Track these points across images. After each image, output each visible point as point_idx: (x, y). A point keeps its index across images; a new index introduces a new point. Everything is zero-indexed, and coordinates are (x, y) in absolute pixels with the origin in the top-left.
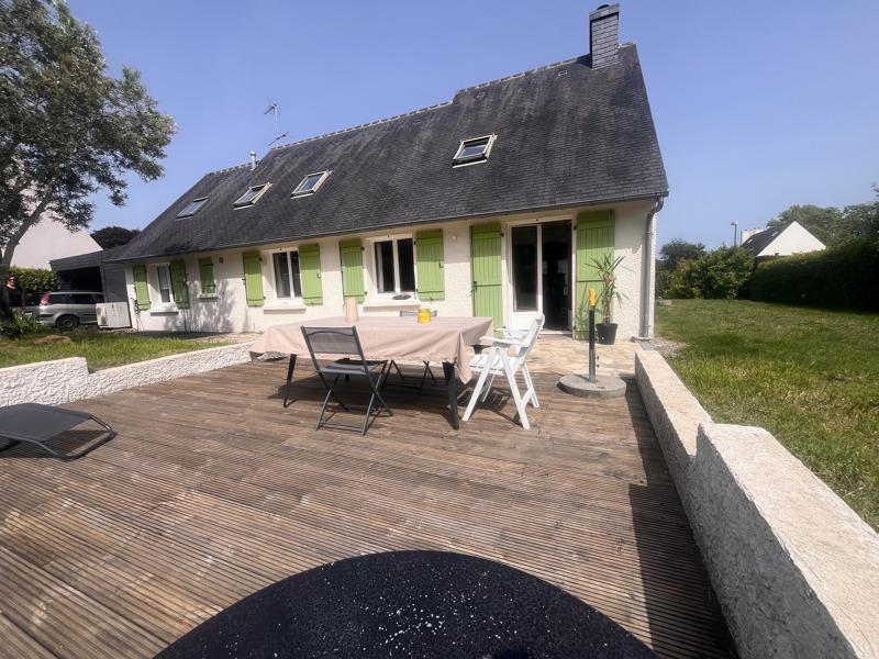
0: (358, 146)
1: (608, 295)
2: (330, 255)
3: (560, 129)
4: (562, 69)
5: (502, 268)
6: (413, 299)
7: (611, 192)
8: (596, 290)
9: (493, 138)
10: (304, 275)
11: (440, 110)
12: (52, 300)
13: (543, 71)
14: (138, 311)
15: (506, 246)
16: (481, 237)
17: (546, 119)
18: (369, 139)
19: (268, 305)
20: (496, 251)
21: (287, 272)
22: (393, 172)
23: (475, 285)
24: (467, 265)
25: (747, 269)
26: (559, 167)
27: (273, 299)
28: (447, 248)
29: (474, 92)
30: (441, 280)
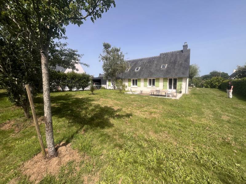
0: (144, 63)
1: (181, 88)
2: (142, 80)
3: (177, 65)
4: (178, 52)
5: (167, 84)
6: (154, 87)
7: (182, 76)
8: (180, 87)
9: (167, 65)
10: (138, 83)
11: (157, 57)
12: (95, 84)
13: (175, 52)
14: (108, 86)
15: (168, 81)
16: (165, 79)
17: (175, 62)
18: (145, 61)
19: (131, 87)
20: (167, 82)
21: (135, 82)
22: (151, 69)
23: (164, 86)
24: (163, 83)
25: (221, 82)
26: (176, 71)
27: (132, 86)
28: (160, 81)
29: (163, 54)
30: (159, 84)
